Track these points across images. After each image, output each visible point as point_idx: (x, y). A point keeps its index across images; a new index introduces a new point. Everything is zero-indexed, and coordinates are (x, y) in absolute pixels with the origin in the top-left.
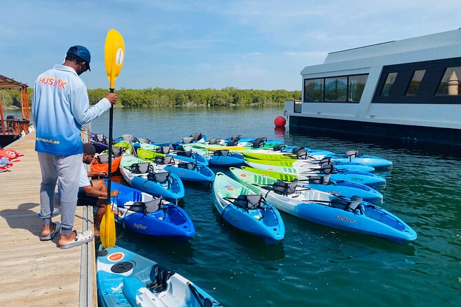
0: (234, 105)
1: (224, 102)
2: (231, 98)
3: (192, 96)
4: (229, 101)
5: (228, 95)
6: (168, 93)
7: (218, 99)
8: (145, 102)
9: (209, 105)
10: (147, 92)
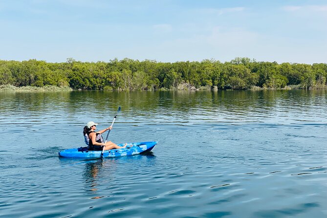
0: (258, 88)
1: (242, 83)
2: (255, 76)
3: (186, 72)
4: (250, 82)
5: (248, 71)
6: (144, 67)
7: (233, 78)
8: (109, 83)
9: (216, 89)
10: (111, 66)
